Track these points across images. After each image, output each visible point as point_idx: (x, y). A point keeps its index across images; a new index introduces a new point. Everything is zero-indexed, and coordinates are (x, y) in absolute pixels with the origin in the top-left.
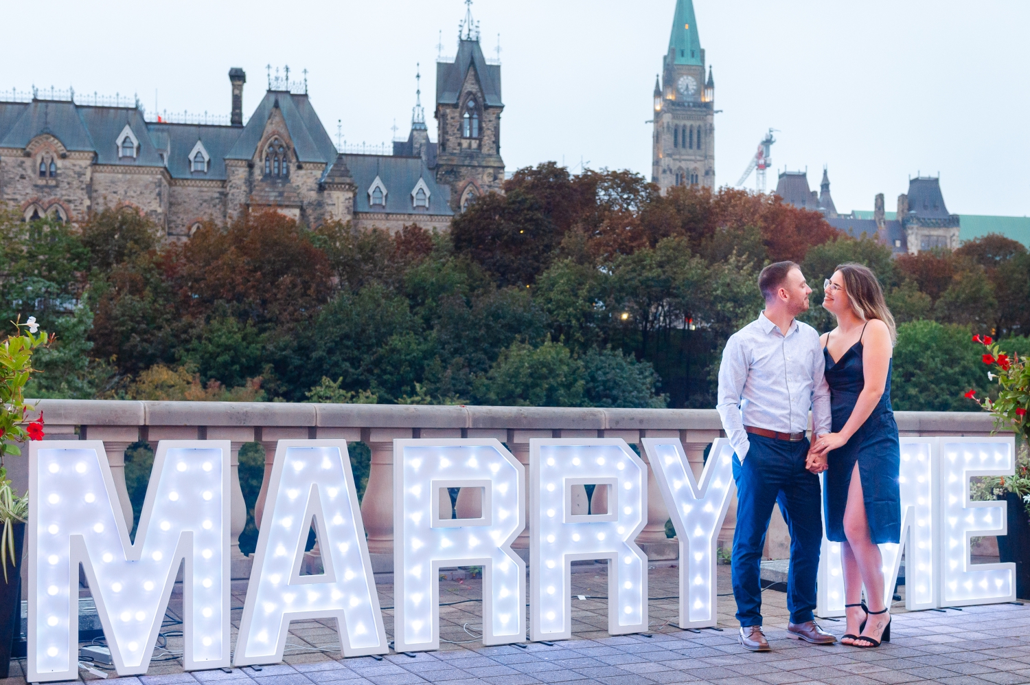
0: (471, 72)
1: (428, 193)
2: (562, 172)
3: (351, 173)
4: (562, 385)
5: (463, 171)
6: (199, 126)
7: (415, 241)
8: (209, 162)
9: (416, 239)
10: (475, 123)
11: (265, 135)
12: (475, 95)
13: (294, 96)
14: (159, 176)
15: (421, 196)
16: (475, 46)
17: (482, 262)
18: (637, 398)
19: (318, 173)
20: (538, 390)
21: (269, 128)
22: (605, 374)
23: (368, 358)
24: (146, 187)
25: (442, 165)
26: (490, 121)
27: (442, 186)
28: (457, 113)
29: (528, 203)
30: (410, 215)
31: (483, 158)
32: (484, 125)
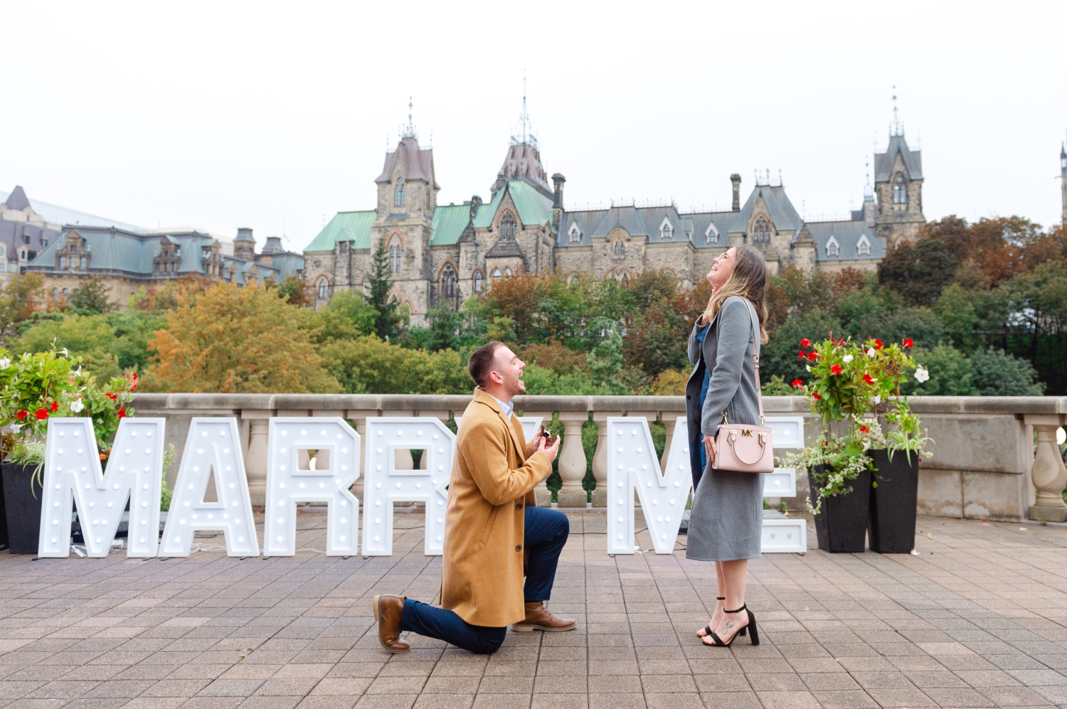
0: (899, 158)
1: (869, 244)
2: (961, 222)
3: (812, 235)
4: (953, 377)
5: (895, 227)
6: (712, 213)
7: (851, 279)
8: (718, 236)
10: (903, 193)
11: (754, 215)
12: (902, 173)
13: (772, 188)
14: (686, 248)
15: (864, 247)
16: (901, 140)
17: (900, 290)
18: (1017, 386)
19: (790, 237)
21: (756, 211)
22: (989, 368)
24: (678, 255)
25: (880, 224)
26: (914, 190)
27: (880, 238)
28: (889, 187)
29: (932, 247)
30: (856, 260)
31: (911, 216)
32: (910, 193)
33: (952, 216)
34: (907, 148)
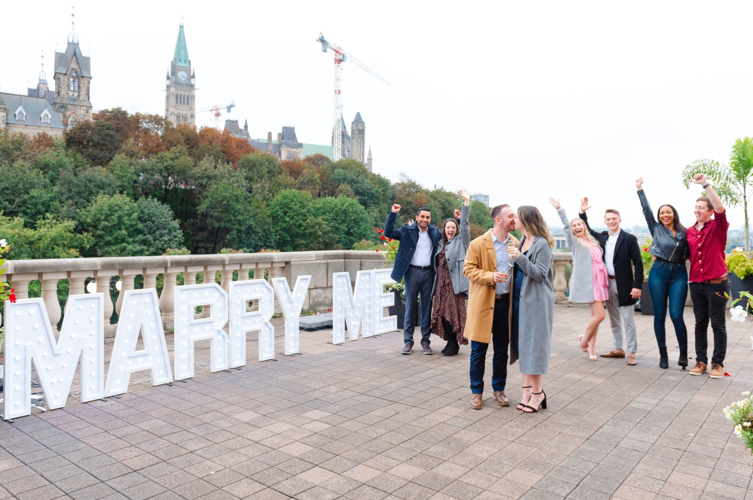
0: (74, 59)
1: (50, 117)
2: (125, 113)
3: (5, 103)
4: (126, 214)
5: (69, 107)
7: (44, 141)
9: (45, 140)
10: (76, 84)
12: (76, 70)
15: (46, 118)
16: (76, 46)
17: (82, 153)
18: (165, 221)
20: (113, 217)
22: (149, 210)
23: (18, 200)
25: (58, 103)
26: (84, 84)
27: (58, 113)
28: (66, 78)
29: (107, 127)
30: (40, 127)
31: (81, 101)
32: (81, 85)
33: (118, 108)
34: (81, 53)
